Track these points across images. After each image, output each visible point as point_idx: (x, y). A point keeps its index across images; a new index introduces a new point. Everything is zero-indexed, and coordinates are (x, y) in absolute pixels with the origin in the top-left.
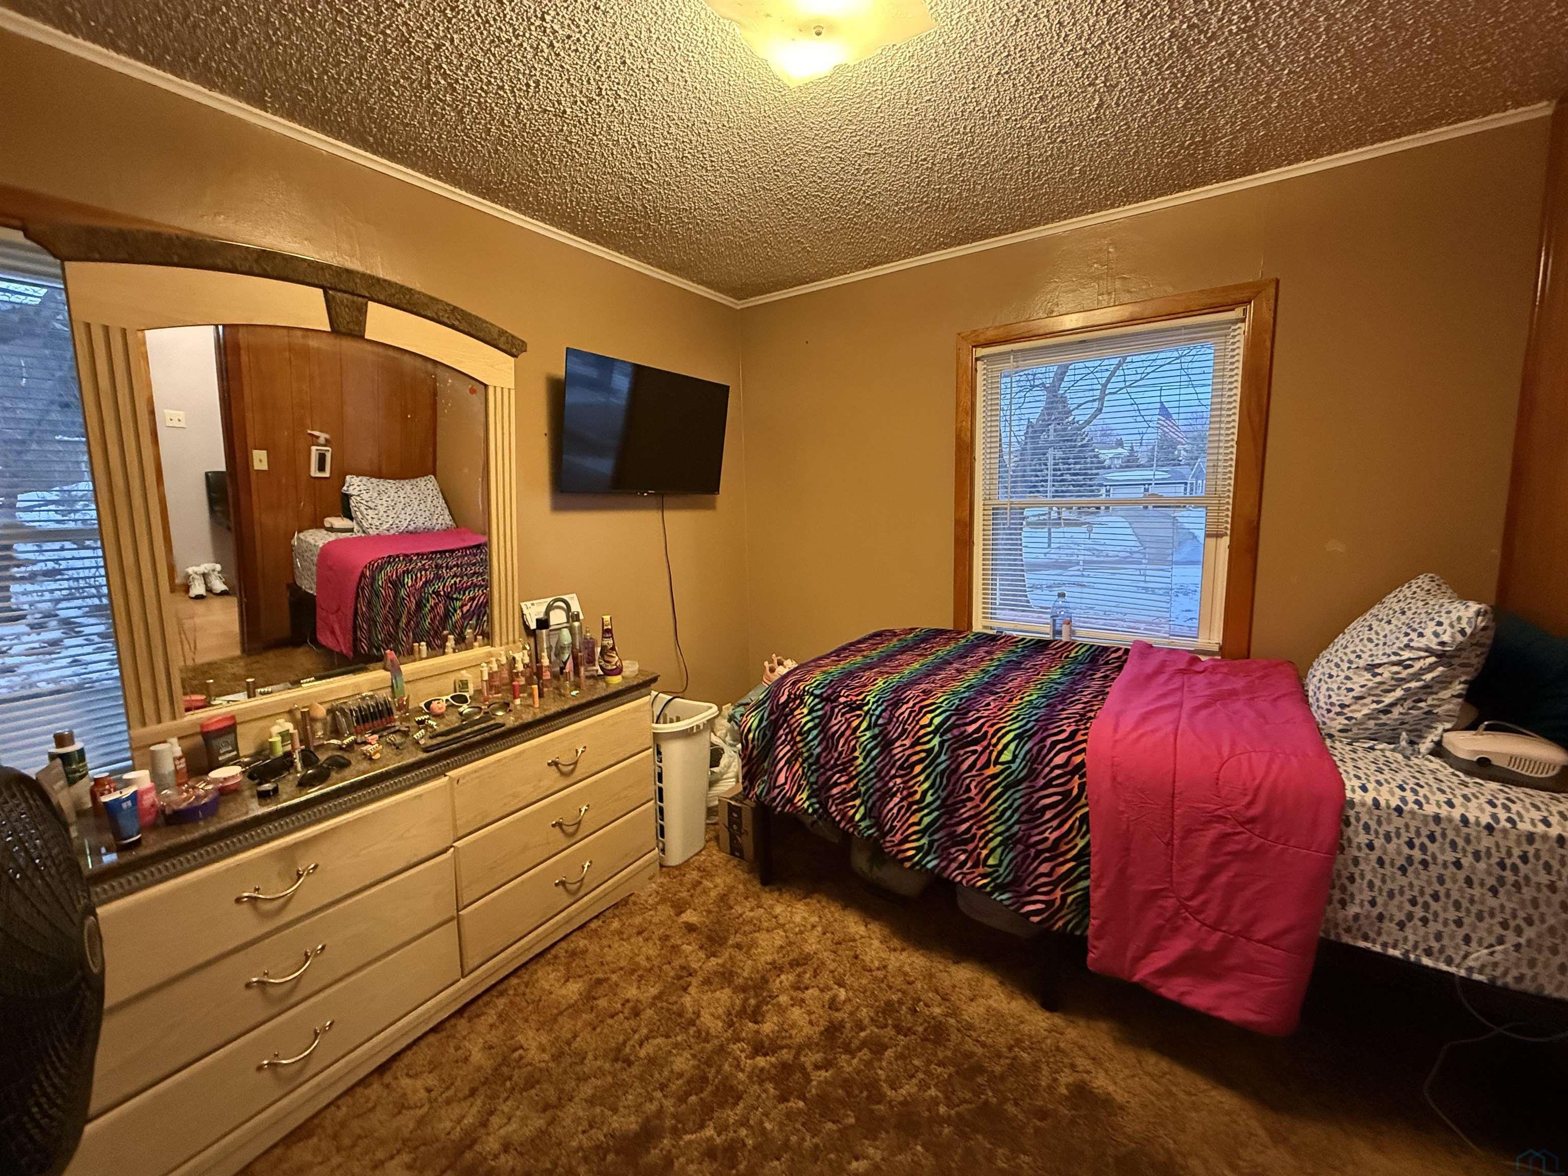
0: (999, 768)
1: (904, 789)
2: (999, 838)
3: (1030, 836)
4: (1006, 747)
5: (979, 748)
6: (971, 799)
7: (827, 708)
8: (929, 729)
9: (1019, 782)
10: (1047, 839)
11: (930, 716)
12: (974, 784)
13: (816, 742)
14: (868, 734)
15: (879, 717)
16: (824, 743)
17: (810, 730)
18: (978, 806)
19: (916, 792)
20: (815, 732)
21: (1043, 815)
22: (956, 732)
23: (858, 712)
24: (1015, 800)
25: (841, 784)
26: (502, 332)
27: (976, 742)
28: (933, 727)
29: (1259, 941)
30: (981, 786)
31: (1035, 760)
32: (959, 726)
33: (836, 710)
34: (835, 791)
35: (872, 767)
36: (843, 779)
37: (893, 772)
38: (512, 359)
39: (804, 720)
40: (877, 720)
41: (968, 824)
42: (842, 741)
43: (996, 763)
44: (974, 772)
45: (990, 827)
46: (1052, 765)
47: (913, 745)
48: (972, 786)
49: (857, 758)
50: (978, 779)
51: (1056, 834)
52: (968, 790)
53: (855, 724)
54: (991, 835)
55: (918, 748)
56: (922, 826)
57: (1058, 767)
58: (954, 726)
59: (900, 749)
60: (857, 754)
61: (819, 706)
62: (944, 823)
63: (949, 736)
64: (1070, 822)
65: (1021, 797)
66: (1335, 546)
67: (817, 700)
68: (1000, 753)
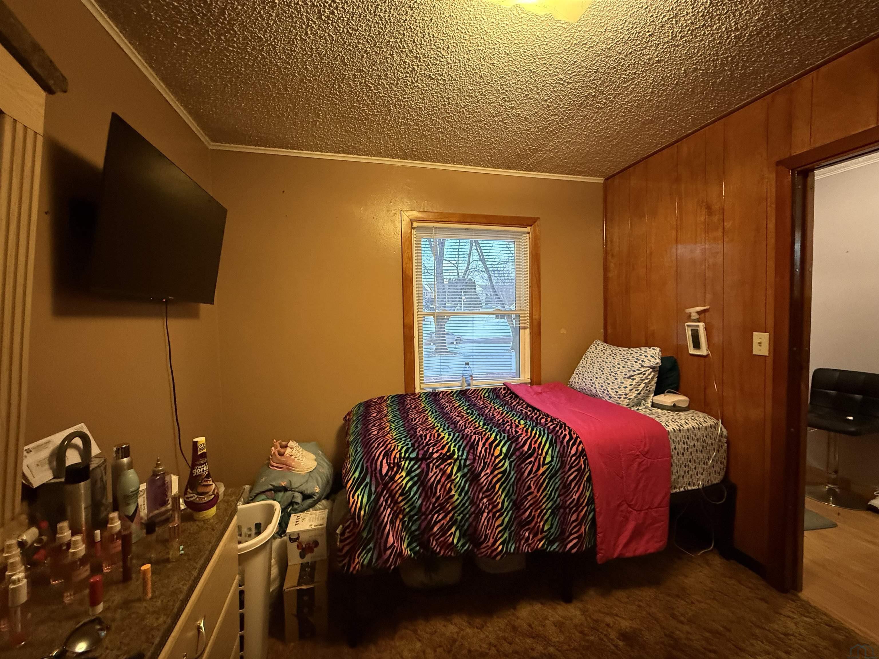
0: (546, 467)
1: (489, 504)
2: (550, 511)
3: (566, 501)
4: (547, 453)
5: (532, 459)
6: (531, 493)
7: (424, 466)
8: (501, 457)
9: (557, 472)
10: (574, 499)
11: (499, 448)
12: (532, 483)
13: (417, 496)
14: (459, 475)
15: (466, 460)
16: (423, 494)
17: (411, 487)
18: (536, 496)
19: (499, 503)
20: (415, 489)
21: (571, 485)
22: (518, 454)
23: (449, 461)
24: (556, 483)
25: (440, 521)
26: (37, 48)
27: (531, 456)
28: (503, 455)
29: (656, 508)
30: (536, 483)
31: (563, 456)
32: (518, 449)
33: (431, 465)
34: (435, 529)
35: (466, 498)
36: (440, 517)
37: (481, 495)
38: (43, 93)
39: (404, 482)
40: (465, 462)
41: (529, 510)
42: (439, 487)
43: (544, 464)
44: (532, 476)
45: (544, 507)
46: (571, 455)
47: (492, 472)
48: (532, 485)
49: (454, 495)
50: (534, 479)
51: (578, 495)
52: (529, 487)
53: (449, 471)
54: (545, 511)
55: (496, 472)
56: (504, 525)
57: (573, 456)
58: (515, 450)
59: (485, 477)
60: (453, 493)
61: (416, 466)
62: (515, 516)
63: (514, 457)
64: (583, 484)
65: (559, 480)
66: (563, 331)
67: (412, 463)
68: (545, 458)
